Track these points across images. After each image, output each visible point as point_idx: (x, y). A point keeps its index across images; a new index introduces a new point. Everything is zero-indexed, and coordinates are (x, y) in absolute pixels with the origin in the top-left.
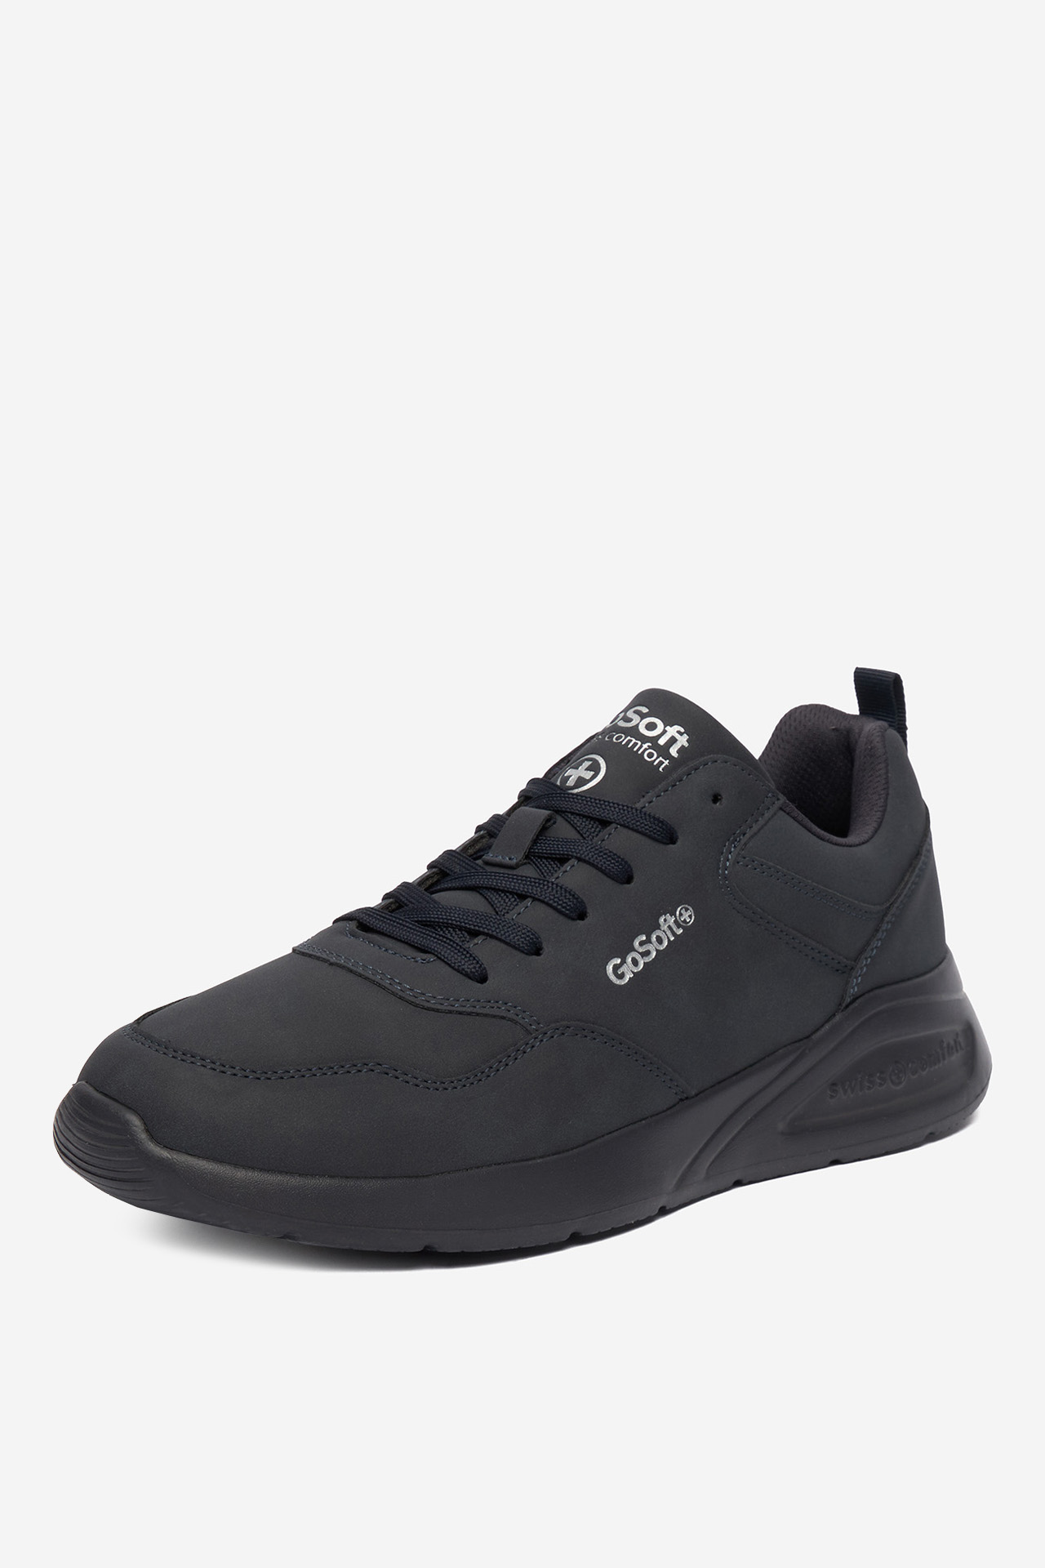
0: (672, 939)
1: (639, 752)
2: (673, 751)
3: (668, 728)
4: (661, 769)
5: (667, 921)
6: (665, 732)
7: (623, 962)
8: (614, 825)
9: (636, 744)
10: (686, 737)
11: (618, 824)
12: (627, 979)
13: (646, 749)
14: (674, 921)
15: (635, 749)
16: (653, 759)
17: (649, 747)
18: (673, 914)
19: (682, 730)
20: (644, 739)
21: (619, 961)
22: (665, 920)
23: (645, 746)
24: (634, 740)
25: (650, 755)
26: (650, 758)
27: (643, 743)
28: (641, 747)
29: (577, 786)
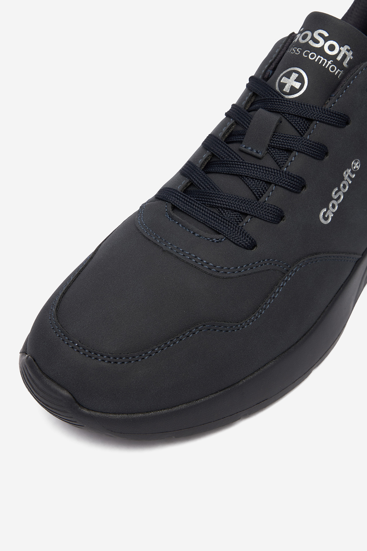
0: (350, 182)
1: (326, 67)
2: (345, 64)
3: (342, 48)
4: (339, 77)
5: (347, 173)
6: (340, 51)
7: (328, 209)
8: (315, 122)
9: (324, 61)
10: (351, 53)
11: (317, 121)
12: (330, 219)
13: (330, 65)
14: (351, 171)
15: (324, 65)
16: (334, 71)
17: (332, 63)
18: (350, 167)
19: (349, 48)
20: (328, 57)
21: (325, 210)
22: (346, 173)
23: (329, 62)
24: (322, 59)
25: (333, 69)
26: (332, 71)
27: (328, 60)
28: (327, 63)
29: (290, 93)
